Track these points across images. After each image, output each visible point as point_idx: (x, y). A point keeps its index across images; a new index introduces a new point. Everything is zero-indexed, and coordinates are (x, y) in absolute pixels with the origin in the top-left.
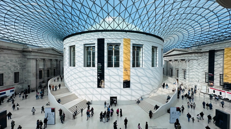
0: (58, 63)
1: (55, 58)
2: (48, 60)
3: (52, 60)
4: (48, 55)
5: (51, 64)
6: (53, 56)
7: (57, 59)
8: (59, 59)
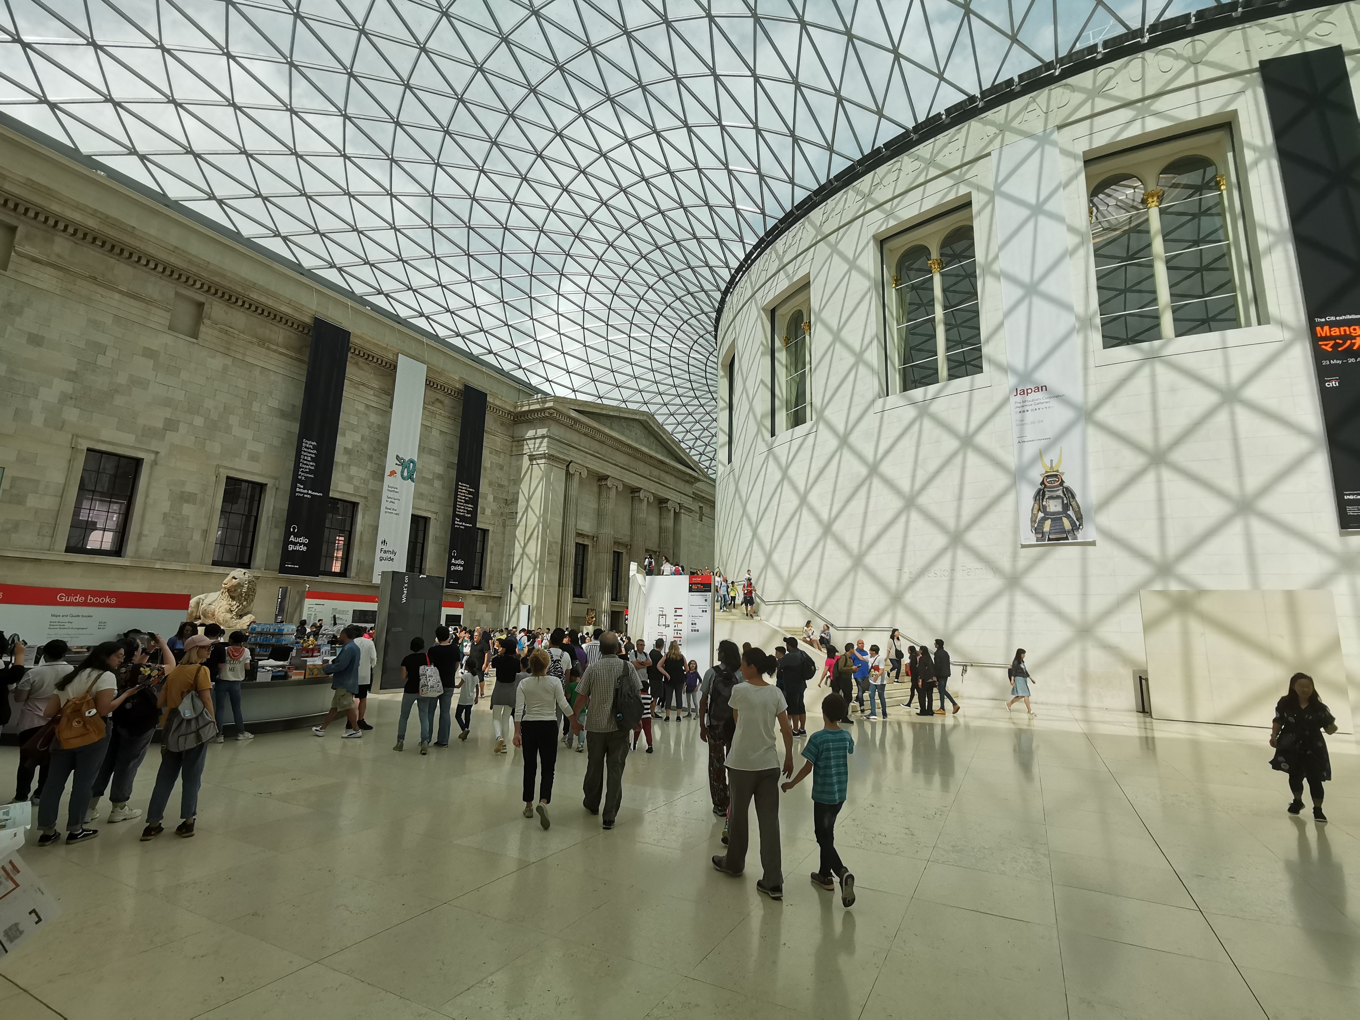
0: (670, 523)
1: (653, 488)
2: (621, 488)
3: (642, 495)
4: (621, 458)
5: (633, 521)
6: (647, 473)
7: (664, 493)
8: (673, 497)
